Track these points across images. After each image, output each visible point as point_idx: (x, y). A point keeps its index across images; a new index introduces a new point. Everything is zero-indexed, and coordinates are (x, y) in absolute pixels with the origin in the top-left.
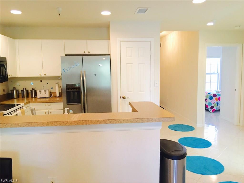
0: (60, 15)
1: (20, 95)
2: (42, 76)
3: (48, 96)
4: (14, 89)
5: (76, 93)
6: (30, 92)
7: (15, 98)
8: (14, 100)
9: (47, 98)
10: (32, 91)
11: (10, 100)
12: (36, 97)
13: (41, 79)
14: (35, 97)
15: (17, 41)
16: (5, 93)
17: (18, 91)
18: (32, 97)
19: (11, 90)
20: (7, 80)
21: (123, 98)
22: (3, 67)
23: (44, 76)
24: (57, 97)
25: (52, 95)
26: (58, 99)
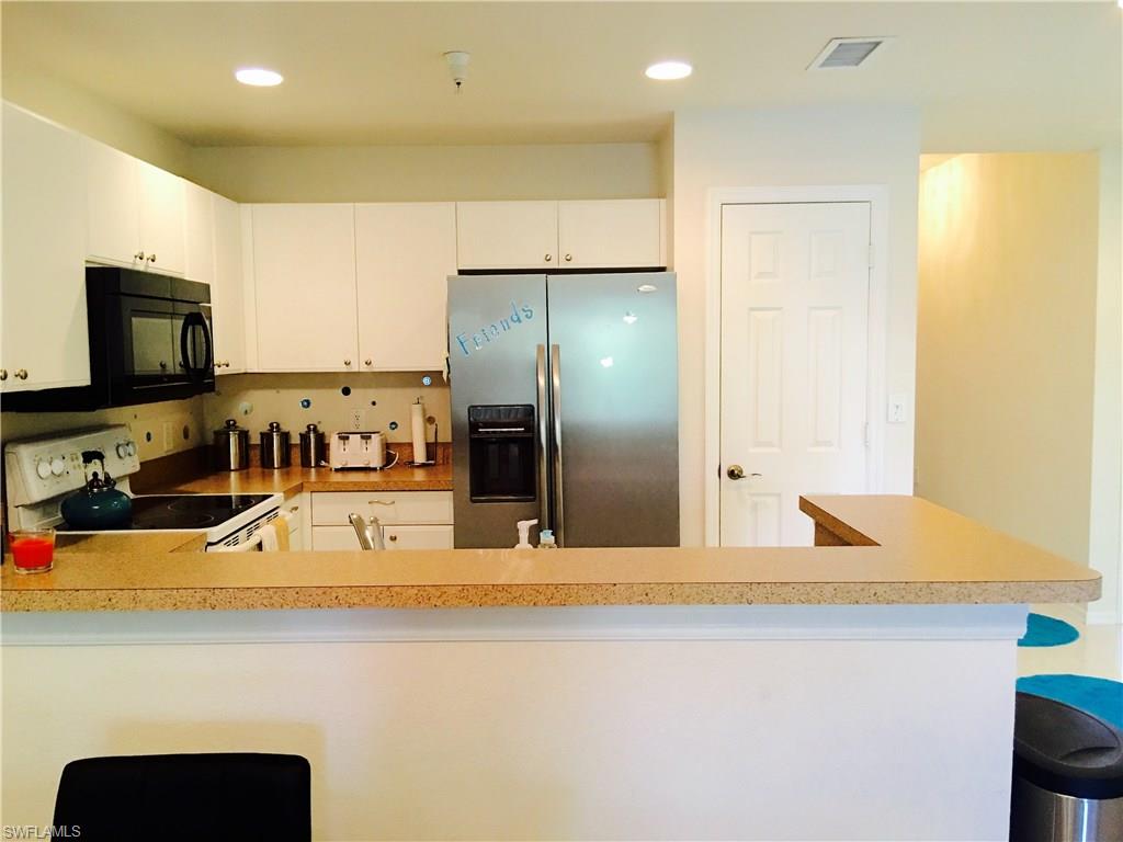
0: (459, 84)
1: (255, 455)
2: (354, 368)
3: (376, 462)
4: (231, 425)
5: (515, 450)
6: (296, 440)
7: (232, 467)
8: (229, 477)
9: (374, 469)
10: (304, 437)
11: (211, 478)
12: (323, 463)
13: (345, 384)
14: (318, 465)
15: (247, 209)
16: (189, 444)
17: (244, 436)
18: (306, 463)
19: (215, 433)
20: (211, 388)
21: (733, 474)
22: (199, 328)
23: (365, 368)
24: (418, 467)
25: (393, 455)
26: (419, 475)
